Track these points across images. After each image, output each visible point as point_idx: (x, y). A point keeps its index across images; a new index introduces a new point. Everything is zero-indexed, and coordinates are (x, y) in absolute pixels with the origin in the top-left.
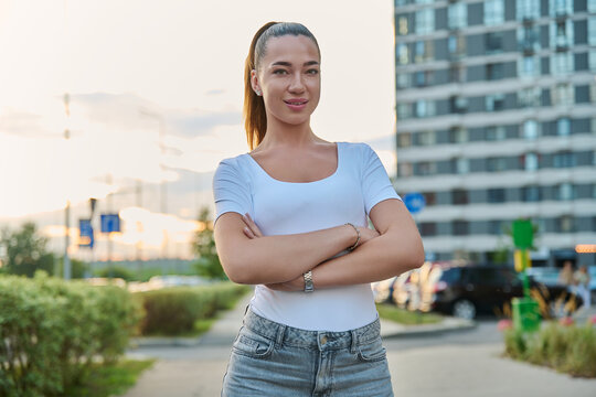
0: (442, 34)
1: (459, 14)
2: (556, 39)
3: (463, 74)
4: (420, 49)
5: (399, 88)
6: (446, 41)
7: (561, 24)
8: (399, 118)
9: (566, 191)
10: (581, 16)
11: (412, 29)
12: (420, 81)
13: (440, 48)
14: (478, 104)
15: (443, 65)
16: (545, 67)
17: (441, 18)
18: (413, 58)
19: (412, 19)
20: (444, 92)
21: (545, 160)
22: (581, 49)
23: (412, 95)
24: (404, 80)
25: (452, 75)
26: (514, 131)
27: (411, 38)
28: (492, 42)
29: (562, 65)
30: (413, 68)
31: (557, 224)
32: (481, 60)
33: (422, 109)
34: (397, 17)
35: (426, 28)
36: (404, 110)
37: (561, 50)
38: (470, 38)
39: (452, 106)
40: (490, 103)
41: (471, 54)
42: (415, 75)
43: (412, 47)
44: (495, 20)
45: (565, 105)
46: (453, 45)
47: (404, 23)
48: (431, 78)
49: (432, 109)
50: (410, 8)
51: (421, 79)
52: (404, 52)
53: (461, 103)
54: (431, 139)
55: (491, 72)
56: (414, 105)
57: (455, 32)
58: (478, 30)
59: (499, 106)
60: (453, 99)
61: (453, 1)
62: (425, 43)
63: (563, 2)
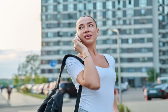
0: (55, 13)
1: (60, 7)
3: (62, 25)
4: (49, 17)
5: (42, 28)
6: (57, 15)
8: (42, 37)
10: (95, 11)
11: (47, 10)
13: (55, 17)
14: (66, 34)
15: (56, 22)
17: (55, 8)
18: (47, 19)
19: (46, 7)
20: (56, 30)
23: (46, 30)
24: (44, 26)
25: (58, 25)
27: (46, 13)
28: (70, 16)
30: (47, 22)
32: (67, 21)
33: (49, 35)
34: (42, 6)
35: (51, 11)
36: (44, 35)
38: (64, 15)
39: (58, 34)
40: (69, 34)
41: (64, 19)
42: (47, 25)
43: (47, 16)
44: (71, 10)
46: (59, 16)
47: (44, 8)
48: (52, 26)
49: (52, 35)
50: (46, 4)
51: (49, 26)
52: (44, 17)
53: (61, 34)
54: (52, 44)
55: (70, 25)
56: (47, 34)
57: (59, 12)
58: (66, 12)
59: (72, 35)
60: (58, 33)
61: (59, 3)
62: (51, 15)
63: (90, 6)
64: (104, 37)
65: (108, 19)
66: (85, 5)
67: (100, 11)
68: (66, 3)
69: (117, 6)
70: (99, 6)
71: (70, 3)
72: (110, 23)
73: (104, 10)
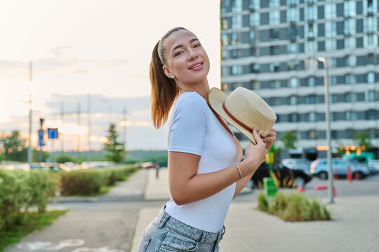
0: (246, 29)
1: (255, 18)
2: (308, 34)
3: (258, 52)
4: (234, 37)
5: (223, 59)
6: (249, 33)
7: (311, 25)
8: (222, 74)
9: (312, 117)
10: (321, 21)
11: (230, 26)
12: (234, 55)
13: (245, 37)
14: (265, 69)
15: (247, 46)
16: (302, 49)
17: (246, 21)
18: (230, 43)
19: (230, 20)
20: (247, 61)
21: (301, 100)
22: (321, 39)
23: (230, 62)
24: (225, 54)
25: (252, 51)
26: (285, 84)
27: (229, 31)
28: (273, 34)
29: (311, 47)
30: (230, 48)
31: (307, 135)
32: (267, 44)
33: (235, 70)
34: (222, 19)
35: (238, 26)
36: (225, 71)
37: (311, 39)
38: (262, 32)
39: (251, 69)
40: (272, 68)
41: (262, 40)
42: (231, 51)
43: (230, 36)
44: (275, 22)
45: (312, 70)
46: (252, 35)
47: (225, 22)
48: (240, 53)
49: (240, 70)
50: (229, 14)
51: (235, 54)
52: (225, 39)
53: (256, 67)
55: (272, 51)
56: (231, 68)
57: (253, 28)
58: (266, 27)
59: (277, 69)
60: (252, 65)
61: (253, 11)
62: (237, 33)
63: (312, 14)
64: (341, 71)
65: (349, 36)
66: (302, 11)
67: (332, 21)
68: (265, 10)
69: (366, 10)
70: (330, 11)
71: (274, 9)
72: (351, 43)
73: (341, 19)
